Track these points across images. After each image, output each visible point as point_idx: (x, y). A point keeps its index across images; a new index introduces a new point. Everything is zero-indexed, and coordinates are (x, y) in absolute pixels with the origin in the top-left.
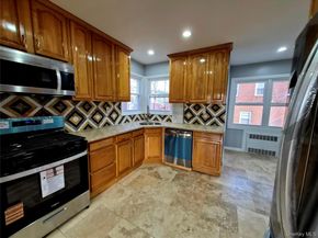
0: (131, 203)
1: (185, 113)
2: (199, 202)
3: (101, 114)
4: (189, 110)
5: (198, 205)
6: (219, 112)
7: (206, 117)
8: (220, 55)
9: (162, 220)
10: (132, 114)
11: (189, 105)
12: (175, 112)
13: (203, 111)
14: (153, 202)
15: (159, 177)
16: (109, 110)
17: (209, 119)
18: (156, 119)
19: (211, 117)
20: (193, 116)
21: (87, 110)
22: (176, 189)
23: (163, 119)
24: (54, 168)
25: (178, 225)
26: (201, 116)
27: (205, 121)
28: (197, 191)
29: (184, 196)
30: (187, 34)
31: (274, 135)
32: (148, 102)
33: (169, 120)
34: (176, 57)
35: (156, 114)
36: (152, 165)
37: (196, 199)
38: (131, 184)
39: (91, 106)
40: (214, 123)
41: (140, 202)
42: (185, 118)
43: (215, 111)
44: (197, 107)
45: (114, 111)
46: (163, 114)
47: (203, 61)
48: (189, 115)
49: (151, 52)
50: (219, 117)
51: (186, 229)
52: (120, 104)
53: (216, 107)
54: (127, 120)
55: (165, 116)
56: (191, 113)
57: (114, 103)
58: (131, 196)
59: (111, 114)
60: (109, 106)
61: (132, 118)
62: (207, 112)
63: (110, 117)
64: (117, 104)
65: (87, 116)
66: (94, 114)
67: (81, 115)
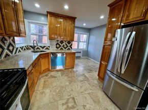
1: (56, 45)
2: (76, 78)
3: (1, 47)
7: (65, 46)
8: (72, 21)
9: (72, 90)
10: (21, 46)
11: (58, 41)
13: (64, 44)
16: (7, 44)
17: (66, 47)
18: (38, 48)
19: (67, 46)
20: (60, 46)
26: (63, 46)
27: (65, 48)
28: (73, 75)
30: (66, 7)
33: (47, 48)
34: (52, 14)
37: (74, 77)
38: (44, 87)
40: (69, 49)
42: (56, 47)
43: (69, 44)
44: (62, 42)
45: (10, 44)
48: (58, 46)
50: (70, 46)
51: (80, 87)
52: (14, 38)
53: (69, 42)
54: (19, 51)
55: (44, 47)
56: (59, 45)
57: (10, 38)
58: (51, 91)
59: (9, 47)
60: (6, 40)
61: (22, 49)
62: (66, 44)
63: (8, 49)
64: (12, 38)
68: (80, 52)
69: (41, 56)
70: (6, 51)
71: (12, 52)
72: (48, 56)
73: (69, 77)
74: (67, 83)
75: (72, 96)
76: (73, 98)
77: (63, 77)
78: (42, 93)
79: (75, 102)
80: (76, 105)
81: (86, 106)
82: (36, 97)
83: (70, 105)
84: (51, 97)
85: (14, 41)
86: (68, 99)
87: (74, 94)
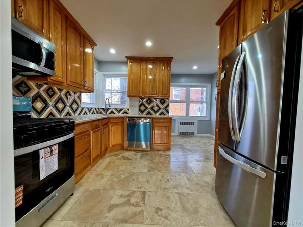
0: (116, 179)
1: (140, 106)
2: (166, 165)
3: (63, 102)
4: (142, 104)
5: (166, 167)
6: (165, 105)
7: (156, 108)
8: (166, 64)
9: (148, 181)
10: (90, 106)
11: (143, 99)
12: (131, 106)
13: (154, 104)
14: (134, 174)
15: (128, 159)
16: (71, 99)
17: (158, 110)
18: (112, 112)
19: (160, 109)
20: (147, 108)
21: (51, 97)
22: (146, 163)
23: (119, 111)
24: (50, 147)
25: (161, 180)
26: (152, 108)
27: (156, 112)
28: (161, 161)
29: (155, 165)
30: (149, 44)
31: (193, 122)
32: (103, 96)
33: (125, 112)
34: (132, 59)
35: (112, 108)
36: (117, 153)
37: (163, 164)
38: (105, 169)
39: (54, 93)
40: (162, 113)
41: (123, 177)
42: (140, 110)
43: (163, 104)
44: (150, 101)
45: (75, 101)
46: (119, 107)
47: (150, 66)
48: (143, 108)
49: (113, 51)
50: (165, 108)
51: (166, 180)
52: (80, 95)
53: (163, 101)
54: (86, 112)
55: (121, 109)
56: (145, 106)
57: (75, 93)
58: (112, 175)
59: (72, 104)
60: (70, 95)
61: (90, 111)
62: (157, 105)
63: (71, 107)
64: (78, 94)
65: (51, 103)
66: (57, 102)
67: (44, 101)
68: (193, 124)
69: (111, 121)
70: (68, 109)
71: (75, 112)
72: (123, 122)
73: (153, 163)
74: (145, 171)
75: (143, 189)
76: (144, 193)
77: (142, 161)
78: (99, 175)
79: (144, 199)
80: (144, 203)
81: (161, 210)
82: (88, 178)
83: (133, 200)
84: (109, 183)
85: (79, 98)
86: (134, 192)
87: (147, 187)
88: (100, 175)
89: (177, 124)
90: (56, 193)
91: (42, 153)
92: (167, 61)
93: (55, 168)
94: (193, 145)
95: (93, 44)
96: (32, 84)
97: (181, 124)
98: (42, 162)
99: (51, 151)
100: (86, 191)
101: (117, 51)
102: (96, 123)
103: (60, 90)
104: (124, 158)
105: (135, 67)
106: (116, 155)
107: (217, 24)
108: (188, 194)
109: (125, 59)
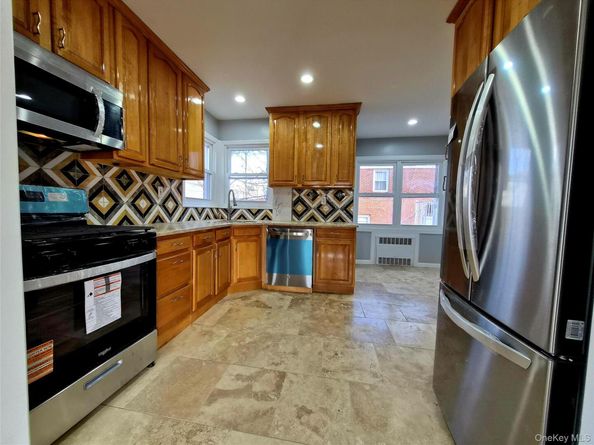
0: (234, 344)
1: (295, 204)
2: (337, 324)
3: (149, 198)
4: (299, 200)
5: (338, 327)
6: (345, 201)
7: (326, 209)
8: (345, 118)
9: (295, 353)
10: (200, 205)
11: (300, 191)
12: (278, 203)
13: (321, 200)
14: (269, 337)
15: (266, 307)
16: (163, 193)
17: (331, 213)
18: (242, 216)
19: (334, 209)
20: (307, 208)
21: (125, 188)
22: (299, 316)
23: (255, 215)
24: (106, 276)
25: (320, 353)
26: (319, 208)
27: (325, 217)
28: (329, 314)
29: (314, 322)
30: (307, 79)
31: (408, 237)
32: (226, 185)
33: (267, 217)
34: (279, 112)
35: (242, 208)
36: (247, 293)
37: (331, 321)
38: (220, 322)
39: (131, 181)
40: (339, 219)
41: (248, 340)
42: (294, 212)
43: (340, 199)
44: (314, 194)
45: (170, 195)
46: (255, 207)
47: (317, 125)
48: (300, 208)
49: (240, 99)
50: (345, 209)
51: (333, 354)
52: (181, 184)
53: (339, 194)
54: (192, 216)
55: (259, 211)
56: (303, 203)
57: (171, 181)
58: (228, 336)
59: (166, 200)
60: (162, 185)
61: (200, 214)
62: (328, 202)
63: (163, 205)
64: (176, 183)
65: (125, 199)
66: (136, 197)
67: (113, 195)
68: (408, 242)
69: (237, 233)
70: (157, 210)
71: (170, 215)
72: (259, 236)
73: (312, 317)
74: (294, 331)
75: (281, 368)
76: (282, 376)
77: (292, 311)
78: (204, 334)
79: (279, 387)
80: (278, 395)
81: (309, 412)
83: (257, 387)
84: (220, 349)
85: (180, 189)
86: (264, 371)
87: (290, 365)
88: (208, 334)
89: (374, 242)
90: (119, 359)
91: (89, 287)
92: (348, 112)
93: (116, 314)
94: (406, 285)
95: (201, 88)
96: (90, 165)
97: (383, 241)
98: (89, 302)
99: (108, 284)
100: (178, 360)
101: (247, 97)
102: (201, 236)
103: (143, 176)
104: (260, 304)
105: (283, 126)
106: (244, 298)
107: (449, 20)
108: (373, 387)
109: (265, 113)
